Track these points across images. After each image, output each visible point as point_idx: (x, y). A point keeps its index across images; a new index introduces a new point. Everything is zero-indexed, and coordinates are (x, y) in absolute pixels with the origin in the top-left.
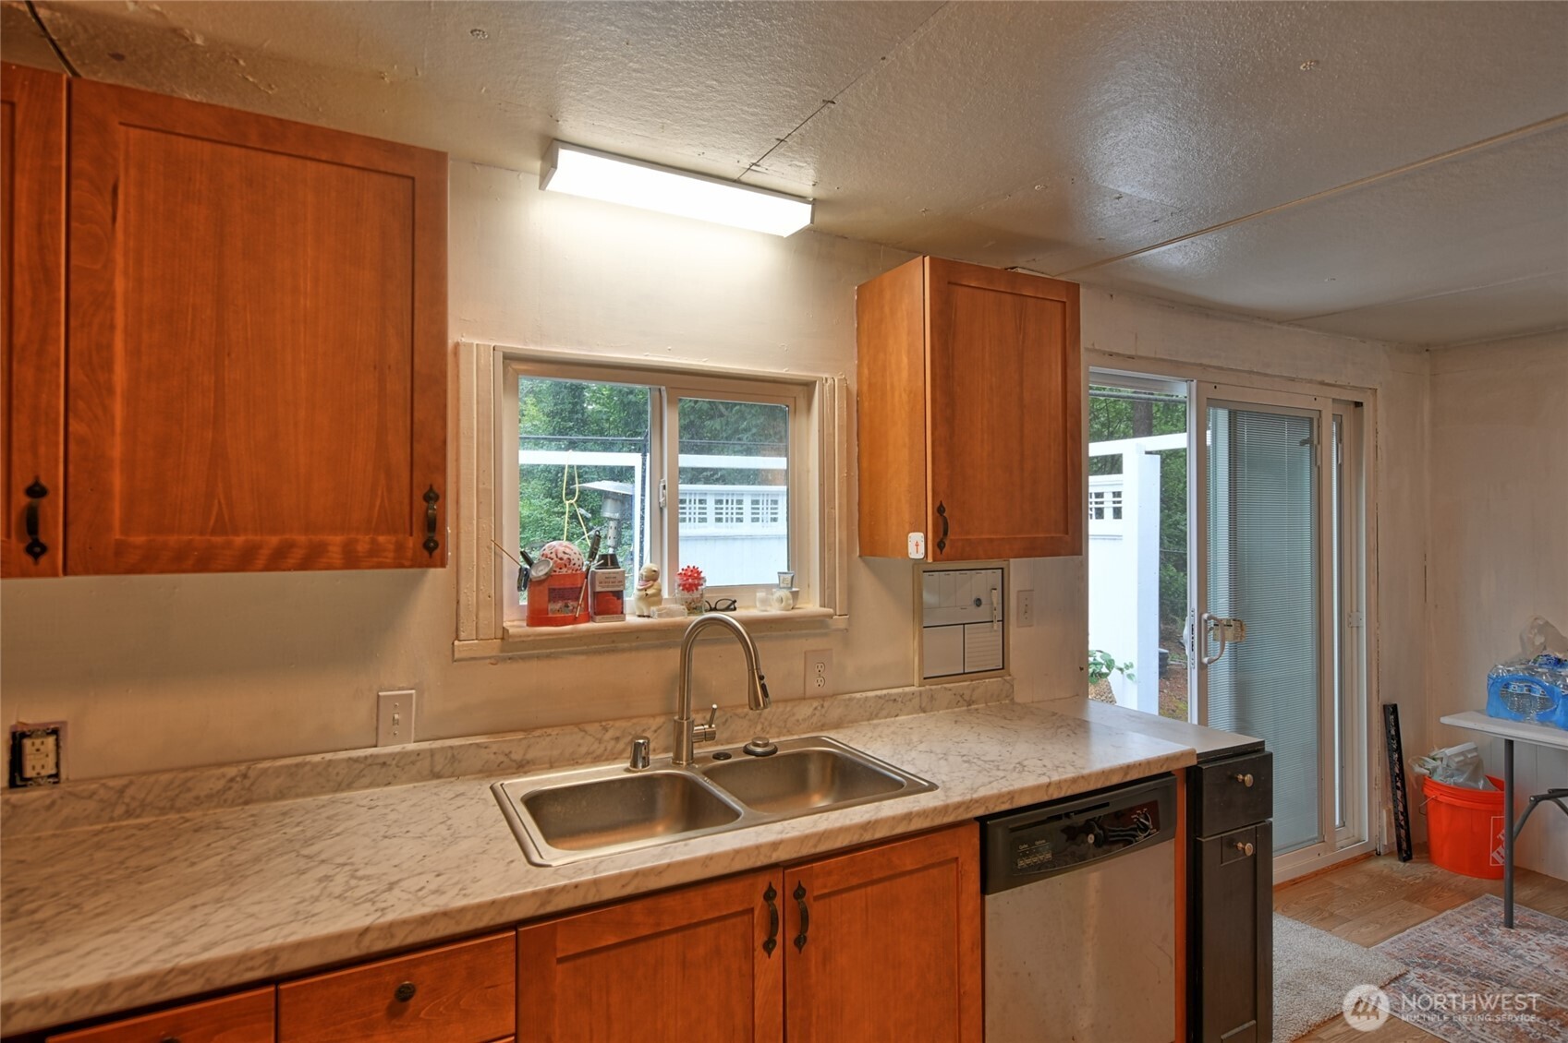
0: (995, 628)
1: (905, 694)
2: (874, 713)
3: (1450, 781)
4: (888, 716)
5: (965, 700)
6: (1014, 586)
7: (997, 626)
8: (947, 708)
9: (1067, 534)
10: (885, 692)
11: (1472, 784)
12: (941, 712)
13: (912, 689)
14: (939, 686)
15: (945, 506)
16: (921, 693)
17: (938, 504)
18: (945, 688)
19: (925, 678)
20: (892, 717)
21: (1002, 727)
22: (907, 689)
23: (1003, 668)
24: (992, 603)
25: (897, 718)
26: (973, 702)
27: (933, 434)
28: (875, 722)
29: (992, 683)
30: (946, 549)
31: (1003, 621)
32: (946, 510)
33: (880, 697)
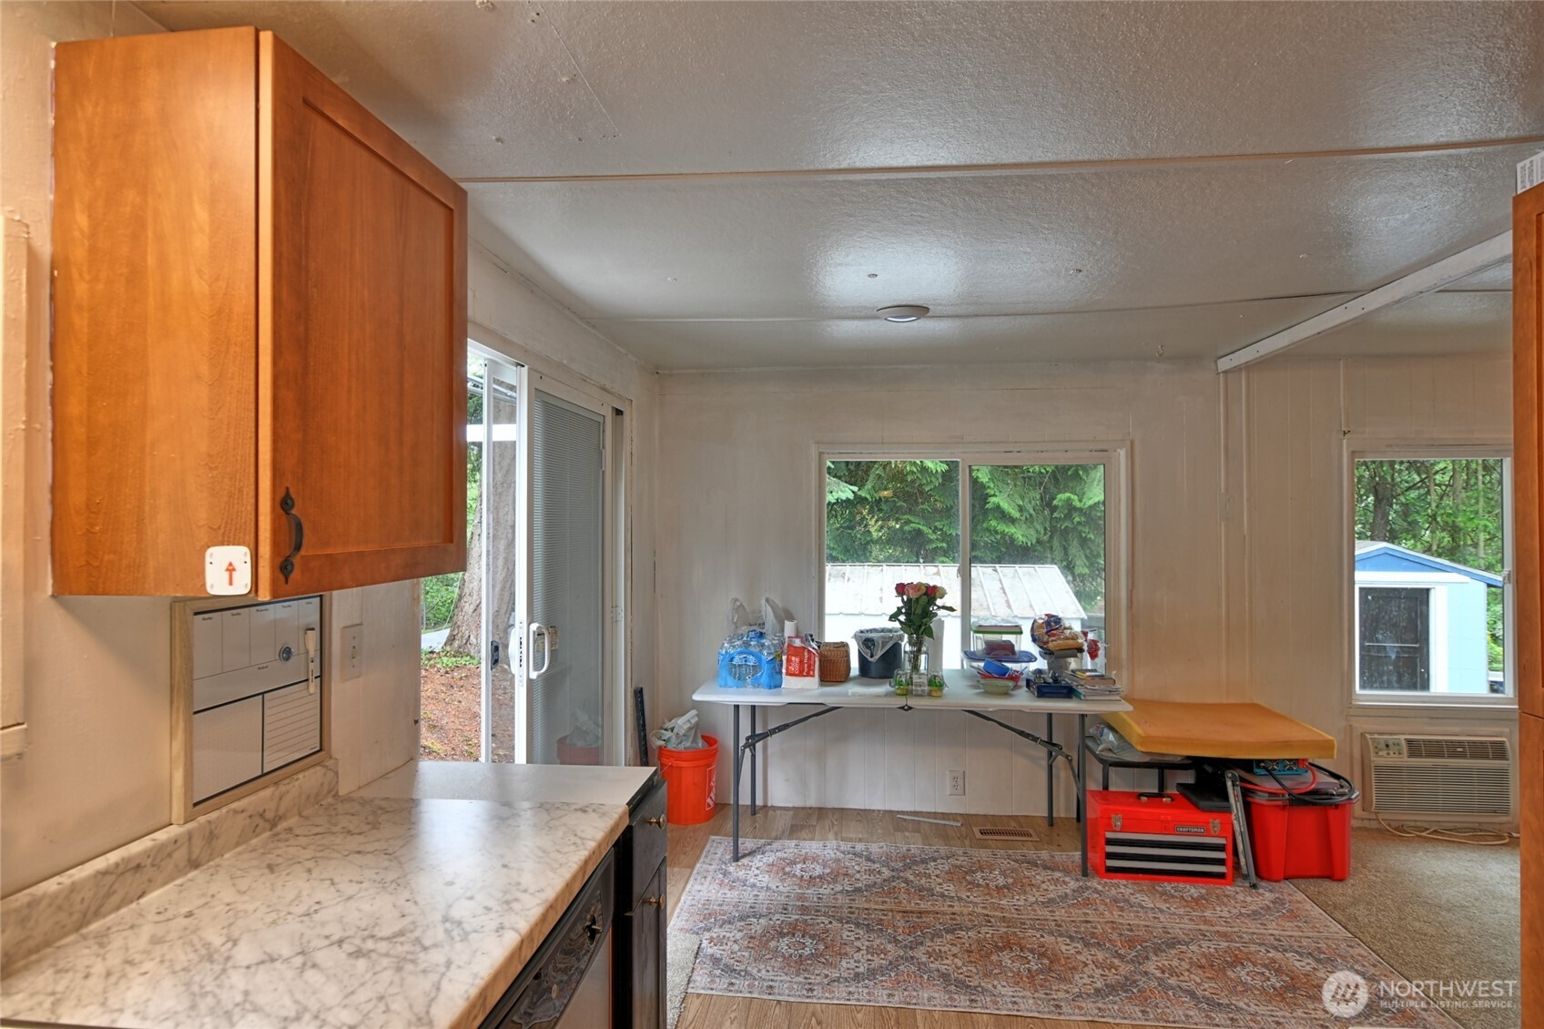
0: (312, 690)
1: (160, 848)
2: (93, 909)
3: (681, 747)
4: (125, 901)
5: (266, 820)
6: (337, 624)
7: (314, 687)
8: (238, 844)
9: (451, 541)
10: (114, 857)
11: (695, 745)
12: (226, 856)
13: (173, 831)
14: (224, 810)
15: (293, 496)
16: (190, 835)
17: (281, 493)
18: (235, 812)
19: (195, 805)
20: (132, 902)
21: (359, 852)
22: (161, 836)
23: (321, 750)
24: (307, 652)
25: (142, 901)
26: (280, 818)
27: (275, 363)
28: (94, 927)
29: (309, 780)
30: (296, 575)
31: (321, 676)
32: (296, 503)
33: (105, 873)
